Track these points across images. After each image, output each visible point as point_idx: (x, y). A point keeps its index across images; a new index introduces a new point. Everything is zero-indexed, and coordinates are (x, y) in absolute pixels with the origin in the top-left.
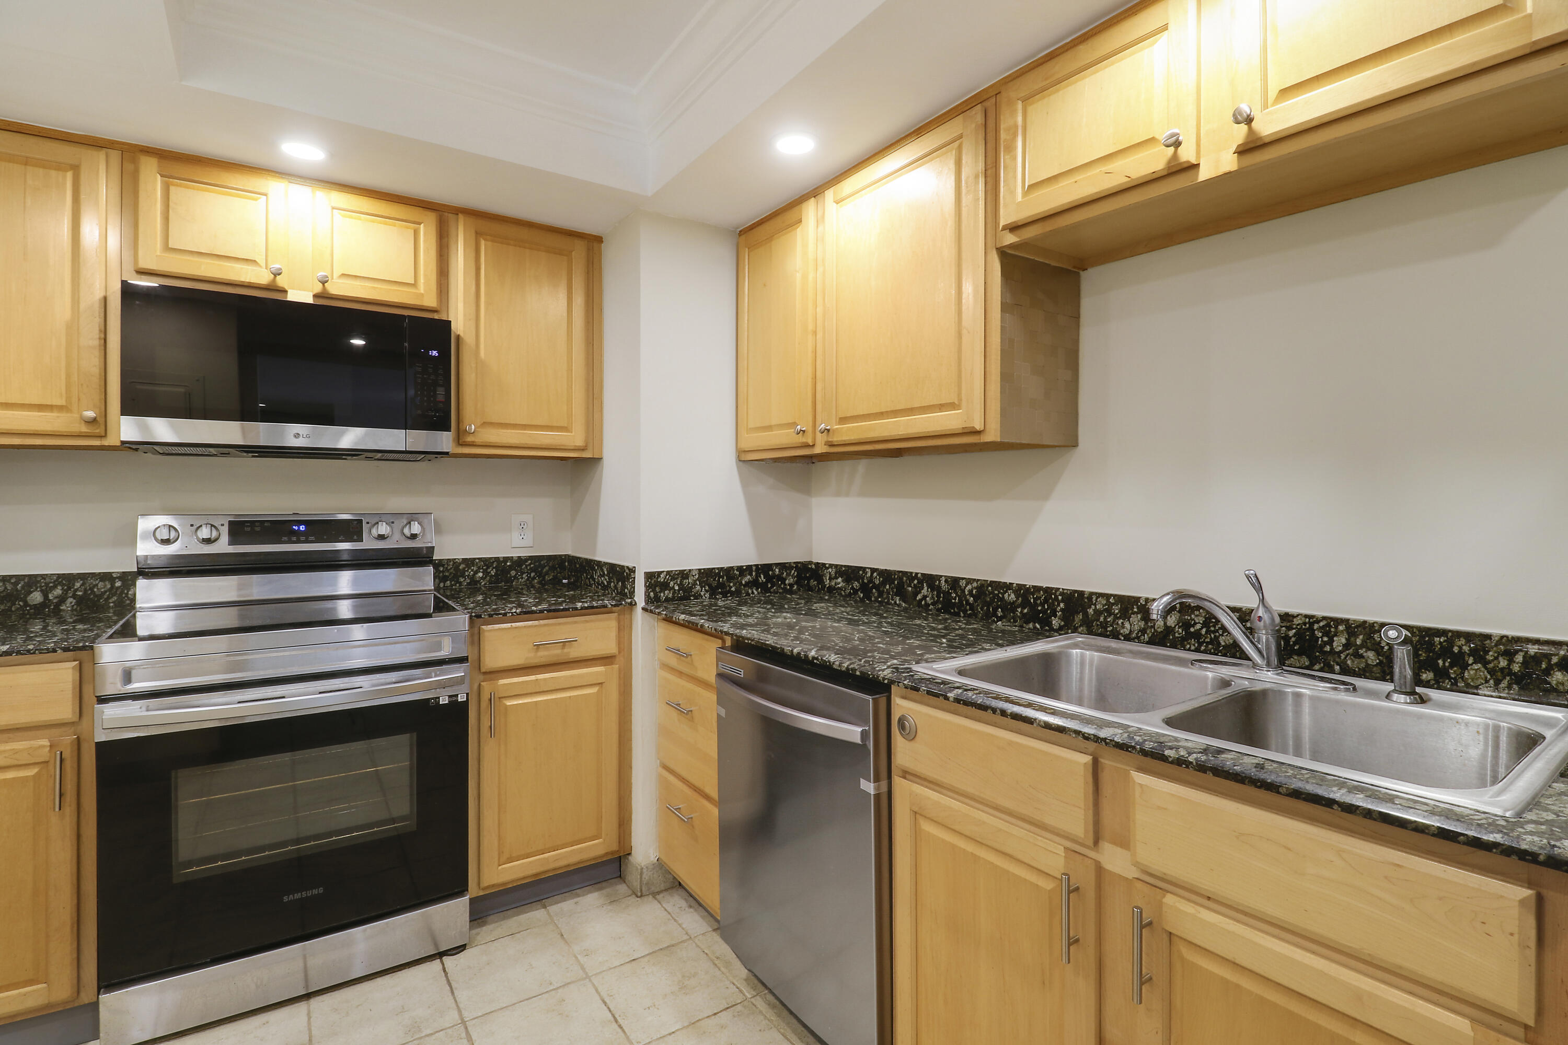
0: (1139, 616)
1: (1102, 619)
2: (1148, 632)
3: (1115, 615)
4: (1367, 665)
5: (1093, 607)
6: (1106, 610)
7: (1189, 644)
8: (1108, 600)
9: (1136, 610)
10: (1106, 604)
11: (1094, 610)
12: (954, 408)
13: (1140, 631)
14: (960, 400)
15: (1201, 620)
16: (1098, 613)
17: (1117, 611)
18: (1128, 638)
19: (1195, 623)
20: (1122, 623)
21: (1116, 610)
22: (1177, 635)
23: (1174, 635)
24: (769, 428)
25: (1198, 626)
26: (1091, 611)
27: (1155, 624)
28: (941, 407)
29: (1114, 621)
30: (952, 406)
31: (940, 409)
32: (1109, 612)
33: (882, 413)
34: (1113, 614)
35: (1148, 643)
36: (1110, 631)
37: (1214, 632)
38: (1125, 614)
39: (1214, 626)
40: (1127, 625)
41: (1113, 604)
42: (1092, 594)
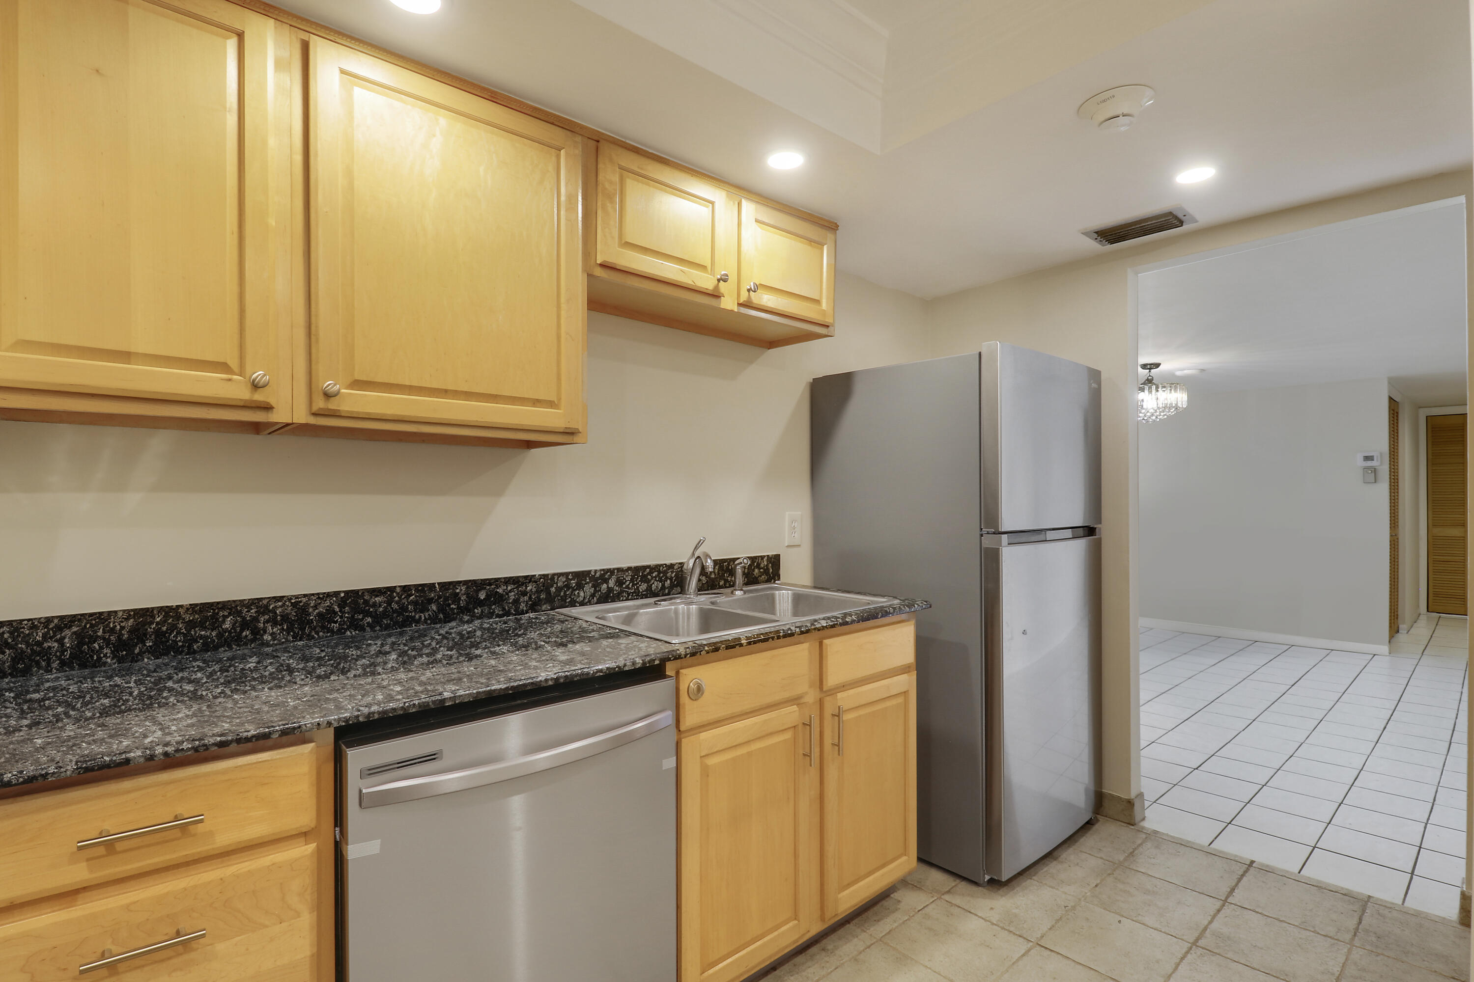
0: (590, 585)
1: (562, 594)
2: (596, 595)
3: (573, 588)
5: (555, 585)
6: (566, 586)
7: (622, 596)
8: (567, 577)
9: (588, 580)
10: (565, 581)
11: (555, 588)
12: (552, 406)
13: (591, 596)
14: (559, 399)
15: (629, 578)
16: (559, 589)
17: (574, 585)
18: (582, 604)
19: (626, 581)
20: (578, 593)
21: (573, 583)
22: (615, 592)
23: (613, 593)
25: (628, 583)
26: (553, 590)
27: (601, 588)
28: (536, 402)
29: (572, 592)
30: (551, 404)
31: (534, 404)
32: (568, 586)
34: (571, 587)
35: (596, 603)
36: (568, 602)
37: (636, 584)
38: (580, 586)
39: (636, 581)
40: (582, 594)
41: (571, 580)
42: (554, 575)
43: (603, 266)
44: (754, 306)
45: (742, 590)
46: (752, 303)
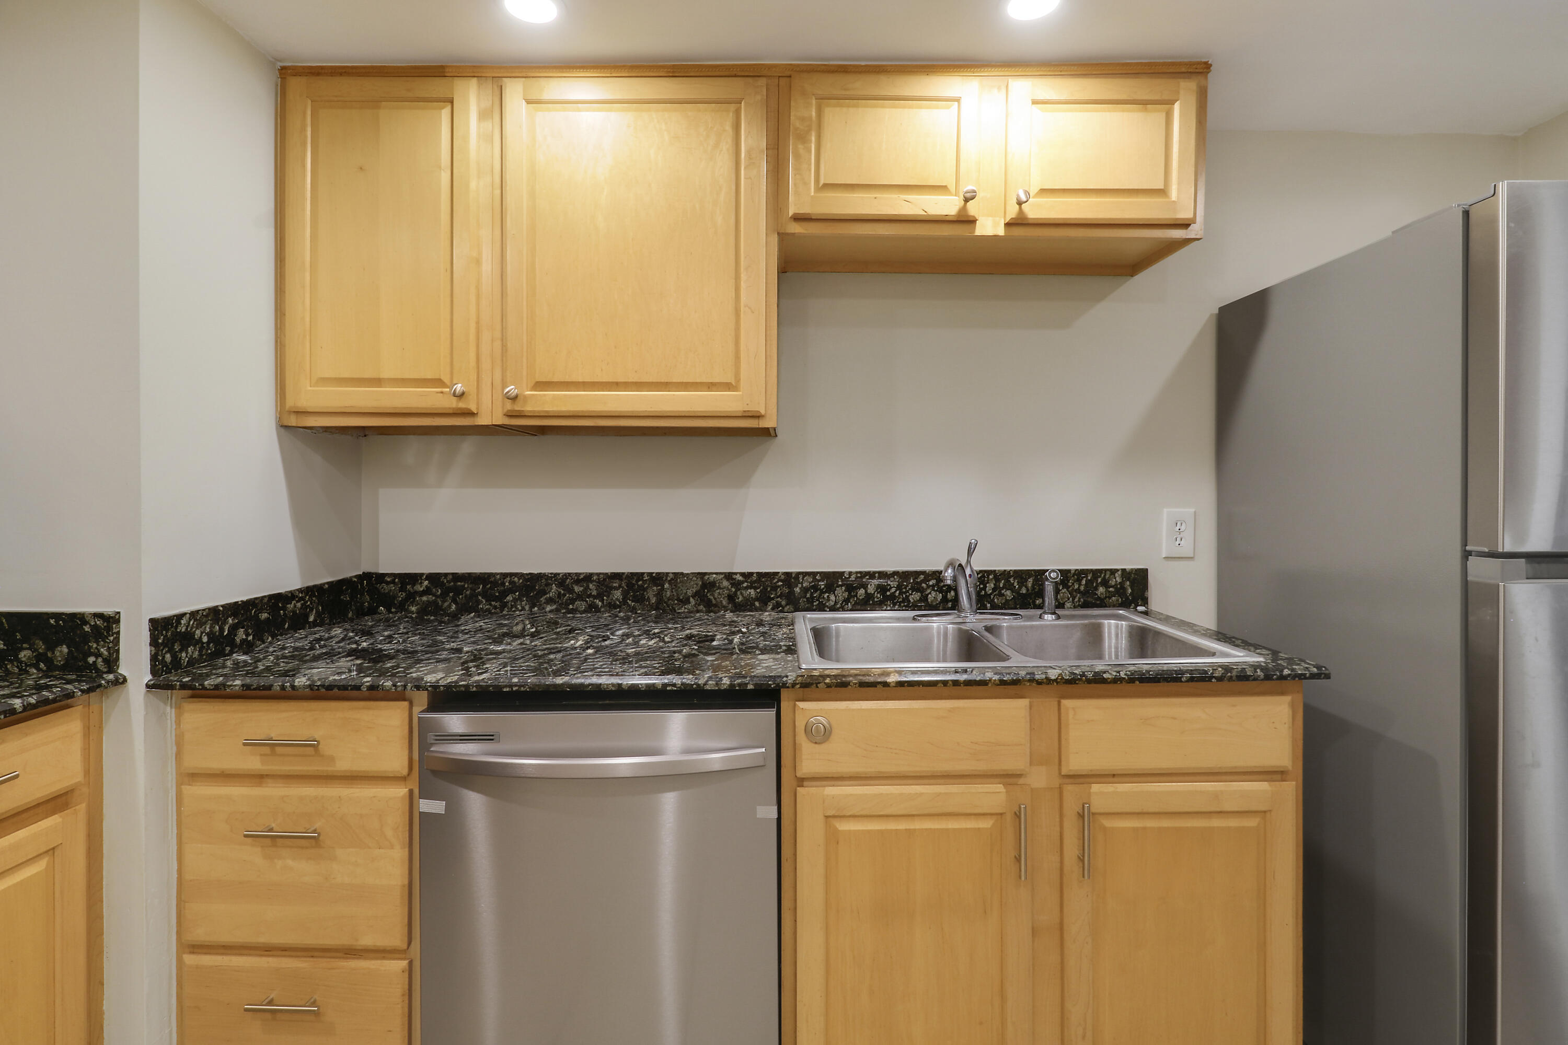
0: (843, 588)
1: (808, 595)
2: (851, 601)
3: (821, 590)
4: (1006, 600)
5: (800, 586)
6: (813, 587)
7: (886, 605)
8: (814, 578)
9: (840, 583)
10: (812, 582)
11: (800, 588)
12: (729, 389)
13: (844, 601)
14: (738, 380)
15: (895, 584)
16: (805, 590)
17: (823, 587)
18: (833, 609)
19: (891, 588)
20: (828, 596)
21: (822, 584)
22: (876, 600)
23: (873, 601)
24: (377, 382)
25: (893, 590)
26: (797, 590)
27: (857, 593)
28: (711, 386)
29: (820, 595)
30: (728, 386)
31: (709, 388)
32: (815, 588)
33: (617, 384)
34: (820, 589)
35: (851, 610)
36: (816, 605)
37: (905, 593)
38: (830, 588)
39: (906, 588)
40: (832, 598)
41: (819, 581)
42: (799, 573)
43: (798, 218)
44: (1030, 222)
45: (1054, 613)
46: (1027, 219)
